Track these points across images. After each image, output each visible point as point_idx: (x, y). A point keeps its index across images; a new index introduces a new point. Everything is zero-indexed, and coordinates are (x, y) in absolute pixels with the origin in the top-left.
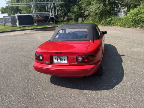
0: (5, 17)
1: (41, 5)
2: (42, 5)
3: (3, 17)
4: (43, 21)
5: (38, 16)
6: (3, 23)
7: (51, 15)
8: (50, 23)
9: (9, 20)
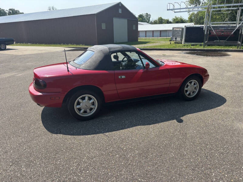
0: (175, 29)
3: (172, 29)
4: (218, 38)
5: (211, 28)
6: (170, 38)
7: (237, 27)
8: (237, 42)
9: (178, 33)
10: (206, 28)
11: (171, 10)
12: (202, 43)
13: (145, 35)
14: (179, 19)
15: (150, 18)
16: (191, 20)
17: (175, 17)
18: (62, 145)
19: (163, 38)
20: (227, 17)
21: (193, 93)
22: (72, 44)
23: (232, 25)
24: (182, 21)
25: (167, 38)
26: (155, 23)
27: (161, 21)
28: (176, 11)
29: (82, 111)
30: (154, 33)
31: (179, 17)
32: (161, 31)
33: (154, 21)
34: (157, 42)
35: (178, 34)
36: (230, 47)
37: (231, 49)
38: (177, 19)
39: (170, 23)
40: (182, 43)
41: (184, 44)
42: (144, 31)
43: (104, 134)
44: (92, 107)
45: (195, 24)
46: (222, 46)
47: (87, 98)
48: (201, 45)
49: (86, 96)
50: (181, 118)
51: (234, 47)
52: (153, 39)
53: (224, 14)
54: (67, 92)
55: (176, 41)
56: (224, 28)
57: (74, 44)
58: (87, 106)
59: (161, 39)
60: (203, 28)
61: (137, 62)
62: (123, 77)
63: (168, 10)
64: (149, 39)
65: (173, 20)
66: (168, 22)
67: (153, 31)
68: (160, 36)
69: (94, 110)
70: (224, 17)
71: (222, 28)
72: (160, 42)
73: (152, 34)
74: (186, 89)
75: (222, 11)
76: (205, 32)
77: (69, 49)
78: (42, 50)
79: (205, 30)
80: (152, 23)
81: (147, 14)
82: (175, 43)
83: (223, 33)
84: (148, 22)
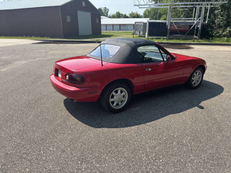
0: (137, 24)
1: (185, 6)
2: (187, 6)
3: (134, 23)
4: (179, 33)
5: (173, 23)
6: (133, 31)
7: (195, 23)
8: (193, 36)
9: (141, 27)
10: (169, 23)
11: (137, 6)
12: (165, 37)
13: (105, 29)
14: (135, 14)
15: (108, 12)
16: (146, 16)
17: (132, 12)
18: (115, 138)
19: (123, 32)
20: (182, 14)
21: (197, 81)
22: (35, 37)
23: (187, 21)
24: (138, 16)
25: (127, 31)
26: (113, 17)
27: (119, 16)
28: (140, 7)
29: (115, 104)
30: (114, 27)
31: (135, 12)
32: (120, 25)
33: (113, 15)
34: (120, 36)
35: (140, 29)
36: (187, 41)
37: (188, 42)
38: (133, 14)
39: (128, 17)
40: (145, 37)
41: (147, 37)
42: (111, 24)
43: (146, 124)
44: (123, 99)
45: (150, 20)
46: (180, 40)
47: (119, 91)
48: (164, 39)
49: (119, 89)
50: (200, 105)
51: (190, 40)
52: (114, 33)
53: (179, 11)
54: (104, 87)
55: (140, 35)
56: (184, 24)
57: (38, 37)
58: (120, 99)
59: (121, 32)
60: (166, 23)
61: (145, 55)
62: (150, 69)
63: (134, 5)
64: (110, 33)
65: (130, 15)
66: (125, 17)
67: (113, 25)
68: (120, 30)
69: (124, 102)
70: (179, 13)
71: (182, 23)
72: (122, 35)
73: (112, 28)
74: (193, 79)
75: (178, 8)
76: (168, 27)
77: (38, 42)
78: (8, 43)
79: (168, 25)
80: (110, 17)
81: (106, 8)
82: (139, 36)
83: (180, 28)
84: (106, 16)
